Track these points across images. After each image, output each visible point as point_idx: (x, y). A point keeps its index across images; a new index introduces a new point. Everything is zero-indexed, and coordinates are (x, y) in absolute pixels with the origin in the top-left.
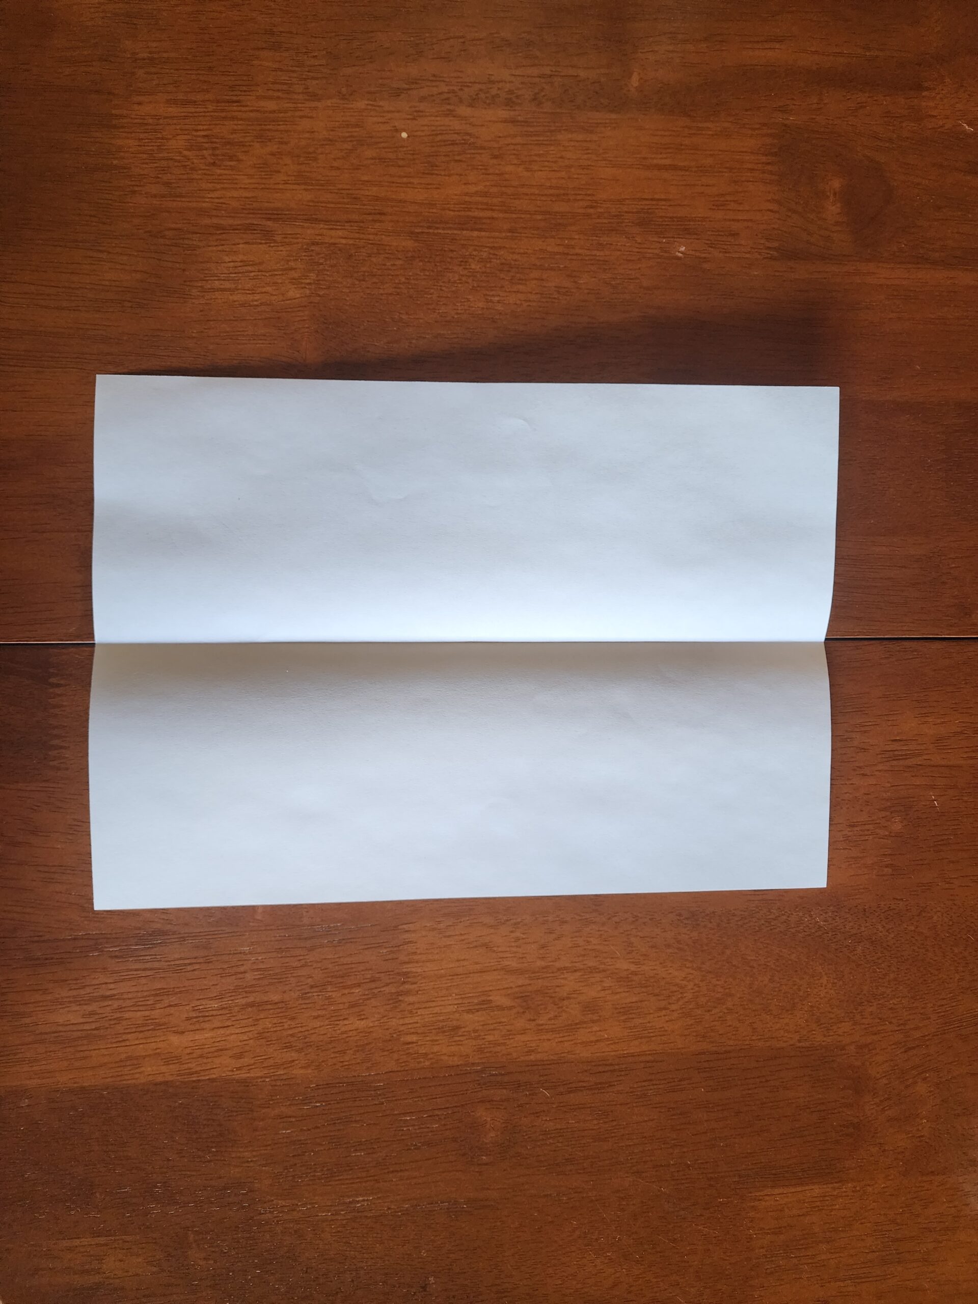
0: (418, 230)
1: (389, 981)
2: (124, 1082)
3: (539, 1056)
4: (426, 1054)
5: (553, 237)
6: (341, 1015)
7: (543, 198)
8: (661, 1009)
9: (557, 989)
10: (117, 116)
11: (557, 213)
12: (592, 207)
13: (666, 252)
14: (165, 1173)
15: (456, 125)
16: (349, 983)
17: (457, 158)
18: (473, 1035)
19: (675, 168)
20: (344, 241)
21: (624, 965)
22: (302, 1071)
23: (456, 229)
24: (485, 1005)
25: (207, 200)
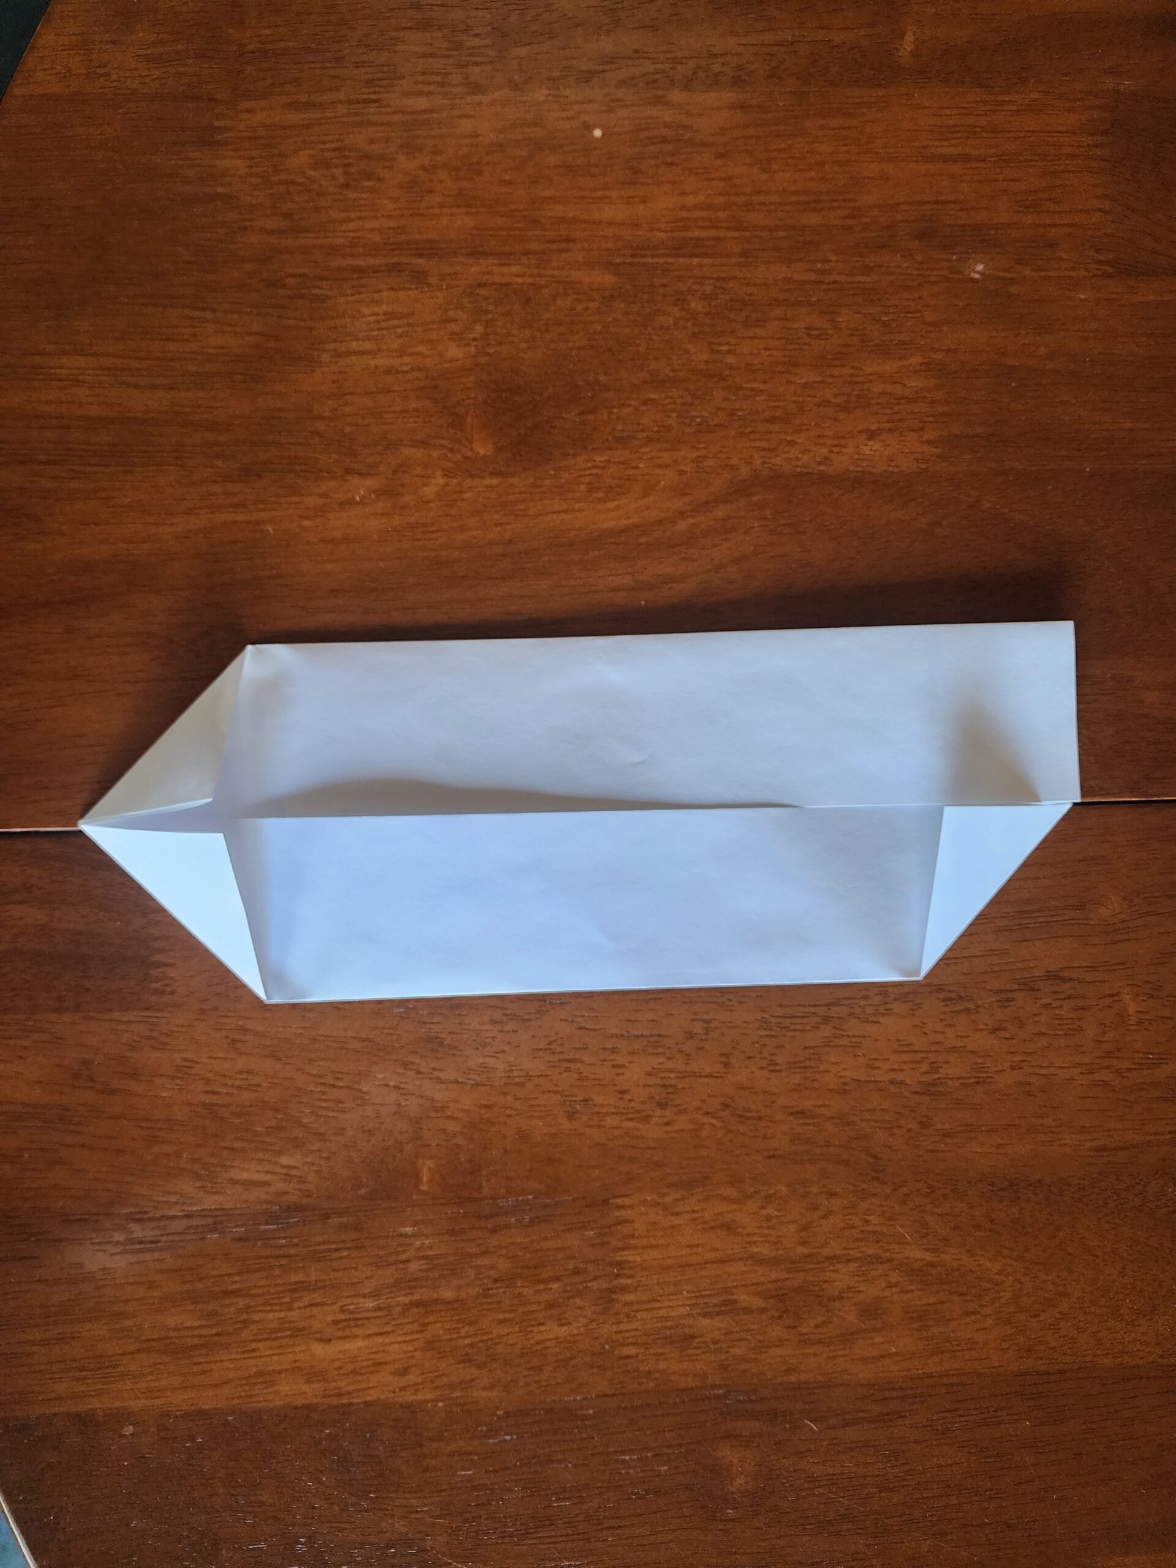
0: (618, 260)
1: (598, 1273)
2: (253, 1405)
3: (803, 1377)
4: (649, 1372)
5: (801, 260)
6: (535, 1319)
7: (787, 208)
8: (967, 1314)
9: (825, 1286)
10: (220, 128)
11: (805, 226)
12: (853, 217)
13: (956, 273)
14: (310, 1525)
15: (667, 116)
16: (545, 1275)
17: (669, 160)
18: (712, 1346)
19: (967, 158)
20: (520, 280)
21: (916, 1254)
22: (484, 1394)
23: (668, 256)
24: (728, 1306)
25: (340, 234)
